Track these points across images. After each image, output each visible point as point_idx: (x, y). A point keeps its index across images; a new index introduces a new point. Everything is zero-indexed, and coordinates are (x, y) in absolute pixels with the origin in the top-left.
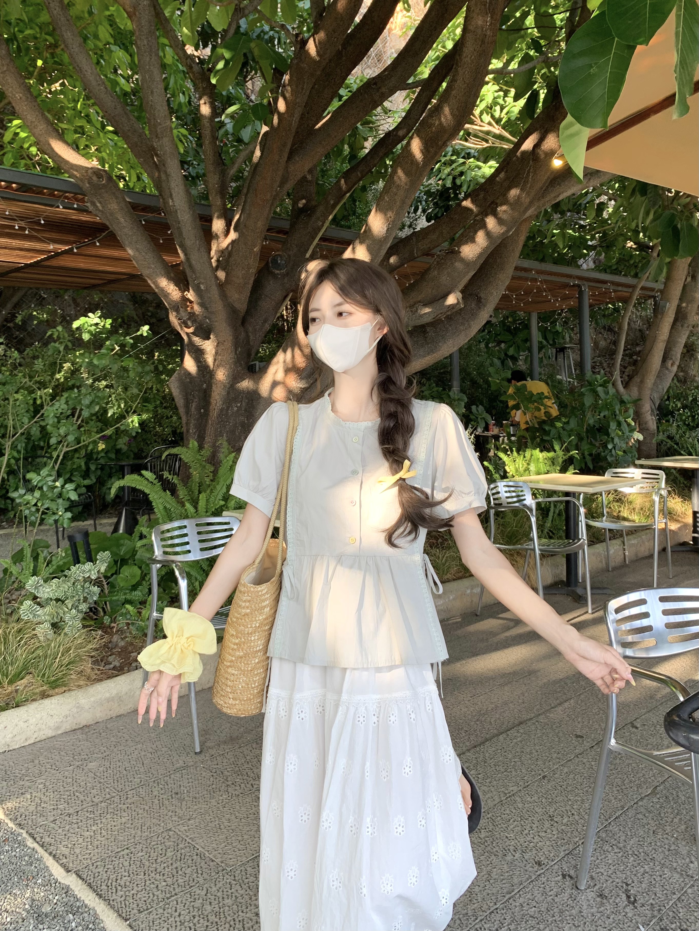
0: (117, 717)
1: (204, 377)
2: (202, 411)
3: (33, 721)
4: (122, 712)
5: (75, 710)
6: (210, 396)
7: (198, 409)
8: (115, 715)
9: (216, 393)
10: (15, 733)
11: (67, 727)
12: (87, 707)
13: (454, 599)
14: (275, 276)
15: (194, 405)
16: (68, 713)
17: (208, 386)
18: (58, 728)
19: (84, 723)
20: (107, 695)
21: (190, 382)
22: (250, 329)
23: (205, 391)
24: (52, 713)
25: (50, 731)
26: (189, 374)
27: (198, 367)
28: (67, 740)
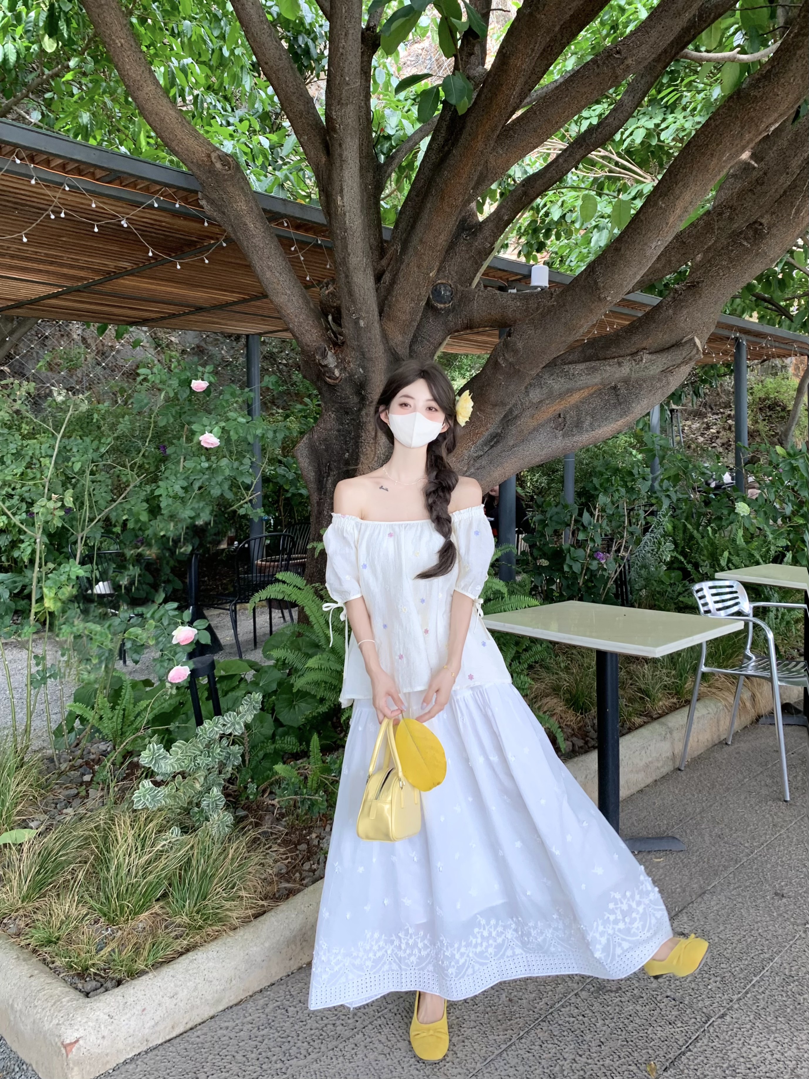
0: (300, 969)
1: (346, 444)
3: (183, 994)
5: (242, 967)
6: (355, 469)
8: (296, 967)
10: (157, 1018)
11: (231, 998)
12: (259, 960)
14: (436, 312)
15: (330, 479)
16: (232, 974)
17: (351, 455)
18: (219, 1001)
19: (255, 987)
20: (287, 934)
23: (347, 462)
24: (210, 976)
25: (208, 1008)
26: (325, 440)
27: (339, 431)
28: (237, 1025)
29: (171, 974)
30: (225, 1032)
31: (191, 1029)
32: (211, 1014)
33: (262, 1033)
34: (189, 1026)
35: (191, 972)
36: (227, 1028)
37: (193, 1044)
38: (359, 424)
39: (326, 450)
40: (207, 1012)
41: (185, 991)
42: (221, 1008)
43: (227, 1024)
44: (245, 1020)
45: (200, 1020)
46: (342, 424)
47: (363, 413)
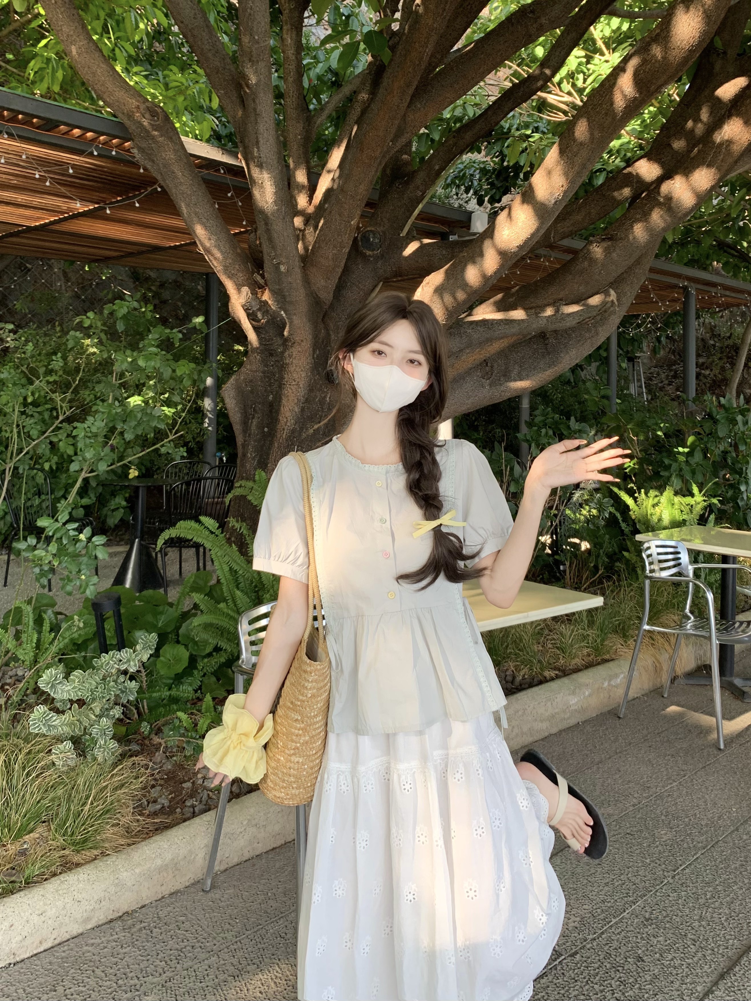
0: (171, 894)
1: (270, 386)
2: (266, 429)
3: (51, 912)
4: (178, 886)
5: (112, 889)
6: (278, 412)
7: (260, 427)
8: (167, 892)
9: (287, 409)
10: (24, 933)
11: (100, 917)
12: (129, 884)
13: (590, 695)
14: (365, 257)
15: (255, 422)
16: (102, 895)
17: (275, 397)
18: (88, 919)
19: (125, 908)
20: (159, 862)
21: (252, 392)
22: (331, 325)
23: (271, 405)
24: (79, 897)
25: (76, 926)
26: (251, 381)
27: (264, 372)
28: (102, 943)
29: (41, 893)
30: (90, 948)
31: (59, 944)
32: (80, 931)
33: (124, 951)
34: (57, 942)
35: (61, 892)
36: (93, 944)
37: (57, 958)
38: (282, 366)
40: (76, 929)
41: (54, 910)
42: (89, 926)
43: (92, 941)
44: (111, 938)
45: (68, 937)
46: (266, 365)
47: (286, 354)
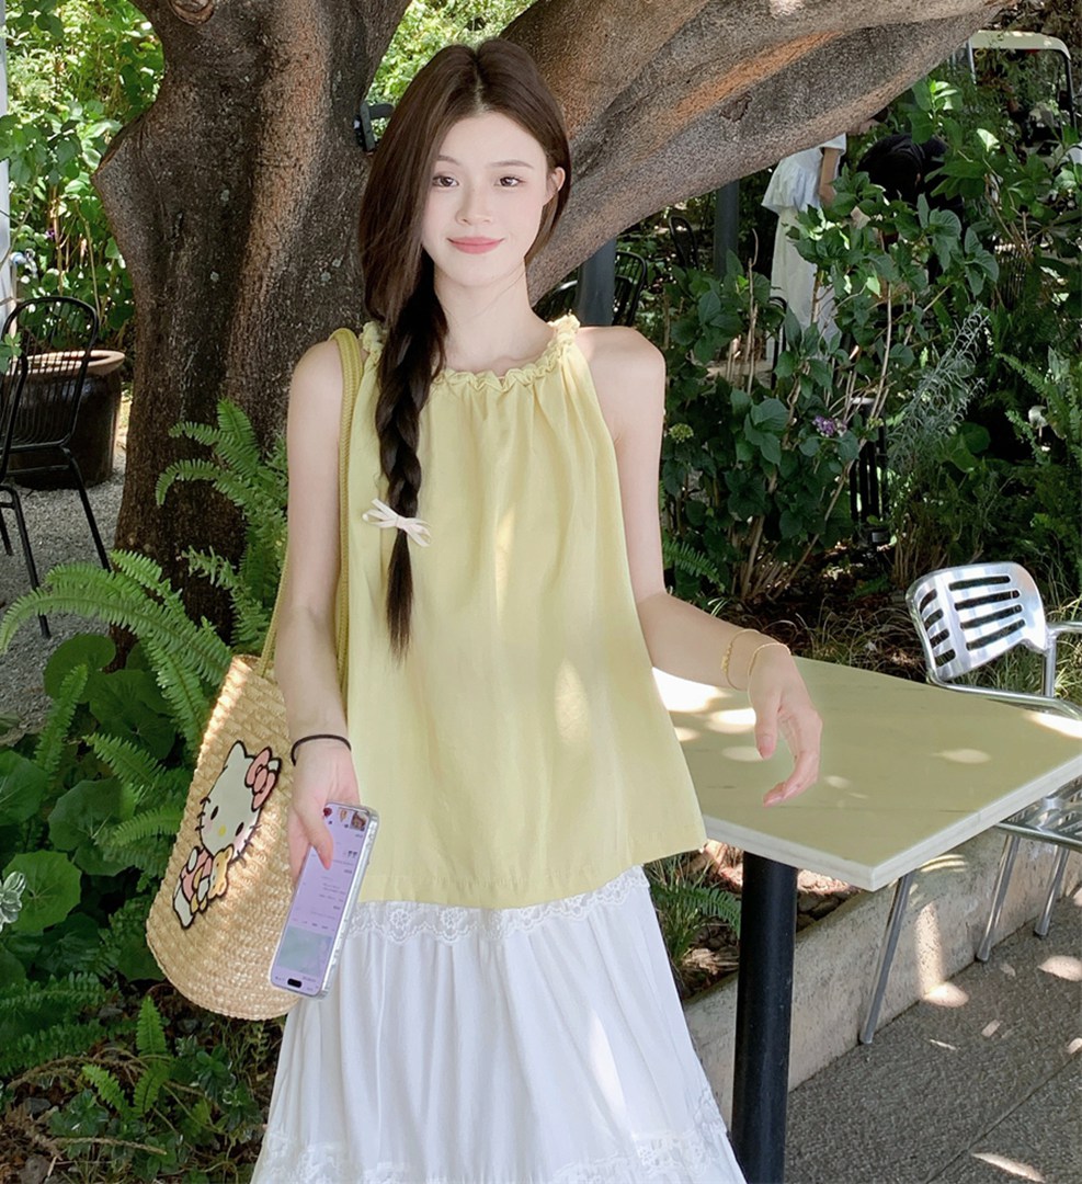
1: (223, 166)
2: (214, 277)
6: (246, 231)
7: (200, 269)
15: (185, 258)
17: (235, 196)
23: (226, 214)
26: (174, 155)
27: (206, 134)
39: (176, 182)
46: (214, 117)
47: (267, 89)
